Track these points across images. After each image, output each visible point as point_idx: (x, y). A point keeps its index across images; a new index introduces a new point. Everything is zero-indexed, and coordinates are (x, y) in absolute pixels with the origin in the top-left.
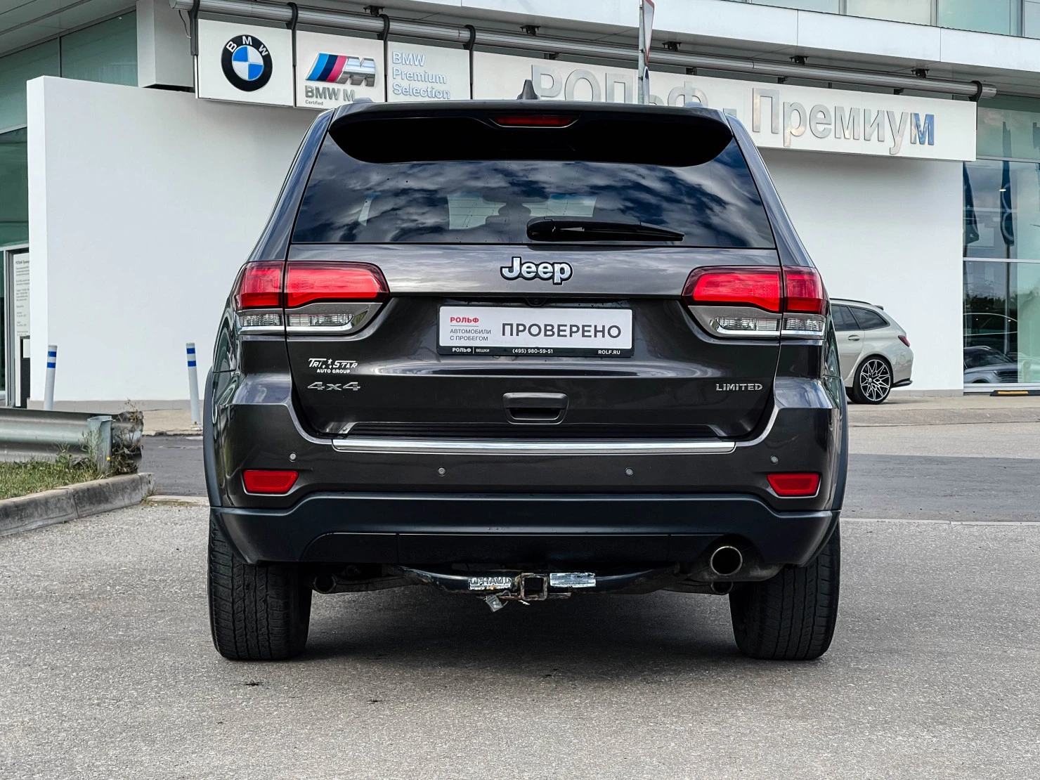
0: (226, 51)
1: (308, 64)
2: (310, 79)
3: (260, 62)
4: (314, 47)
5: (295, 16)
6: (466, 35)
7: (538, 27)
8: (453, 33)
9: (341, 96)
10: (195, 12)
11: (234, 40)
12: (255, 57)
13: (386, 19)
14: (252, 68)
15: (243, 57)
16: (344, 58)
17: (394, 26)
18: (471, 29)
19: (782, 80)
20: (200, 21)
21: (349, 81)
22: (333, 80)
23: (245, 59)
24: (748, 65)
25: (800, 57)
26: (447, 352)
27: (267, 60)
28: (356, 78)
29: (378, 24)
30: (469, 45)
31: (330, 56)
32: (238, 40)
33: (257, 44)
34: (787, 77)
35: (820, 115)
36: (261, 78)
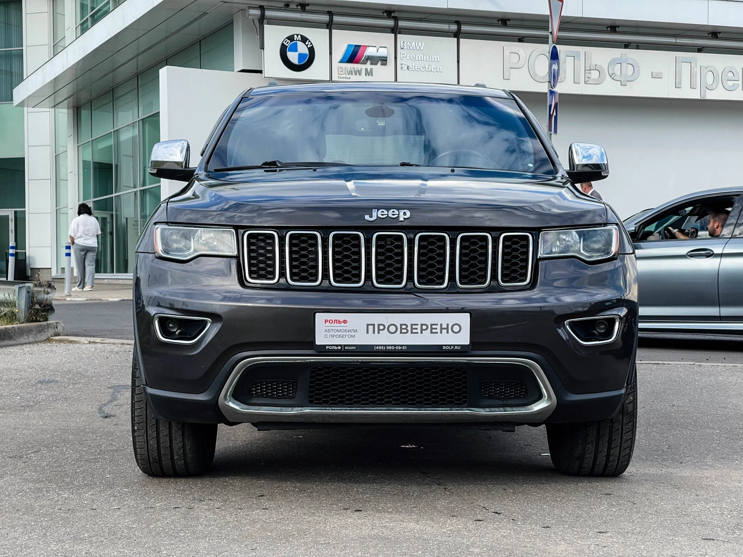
0: (283, 45)
1: (340, 52)
2: (341, 62)
3: (307, 52)
4: (344, 40)
5: (331, 20)
6: (454, 27)
7: (509, 20)
8: (445, 27)
9: (363, 72)
10: (262, 20)
11: (288, 38)
12: (303, 49)
13: (396, 19)
14: (301, 56)
15: (294, 49)
16: (366, 47)
17: (401, 24)
18: (458, 23)
19: (700, 50)
20: (265, 26)
21: (369, 62)
22: (357, 62)
23: (296, 50)
24: (672, 40)
25: (715, 33)
27: (312, 50)
28: (374, 60)
29: (391, 23)
30: (457, 35)
31: (356, 46)
32: (291, 38)
33: (304, 40)
34: (704, 47)
35: (731, 74)
36: (307, 62)
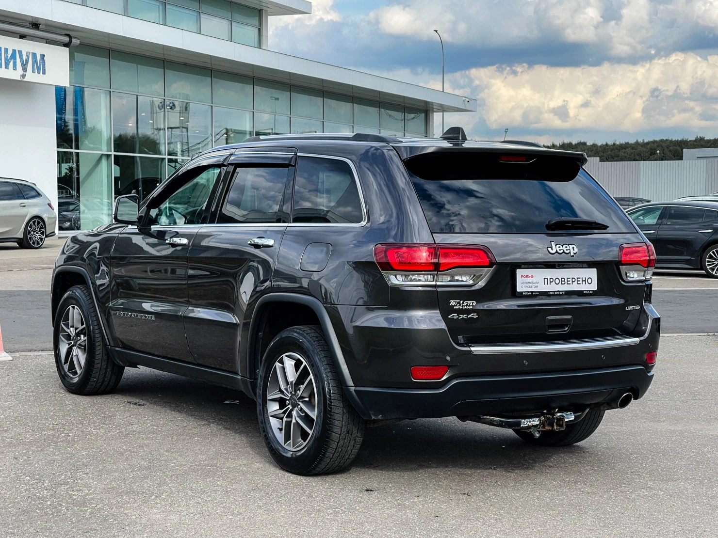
26: (521, 296)
